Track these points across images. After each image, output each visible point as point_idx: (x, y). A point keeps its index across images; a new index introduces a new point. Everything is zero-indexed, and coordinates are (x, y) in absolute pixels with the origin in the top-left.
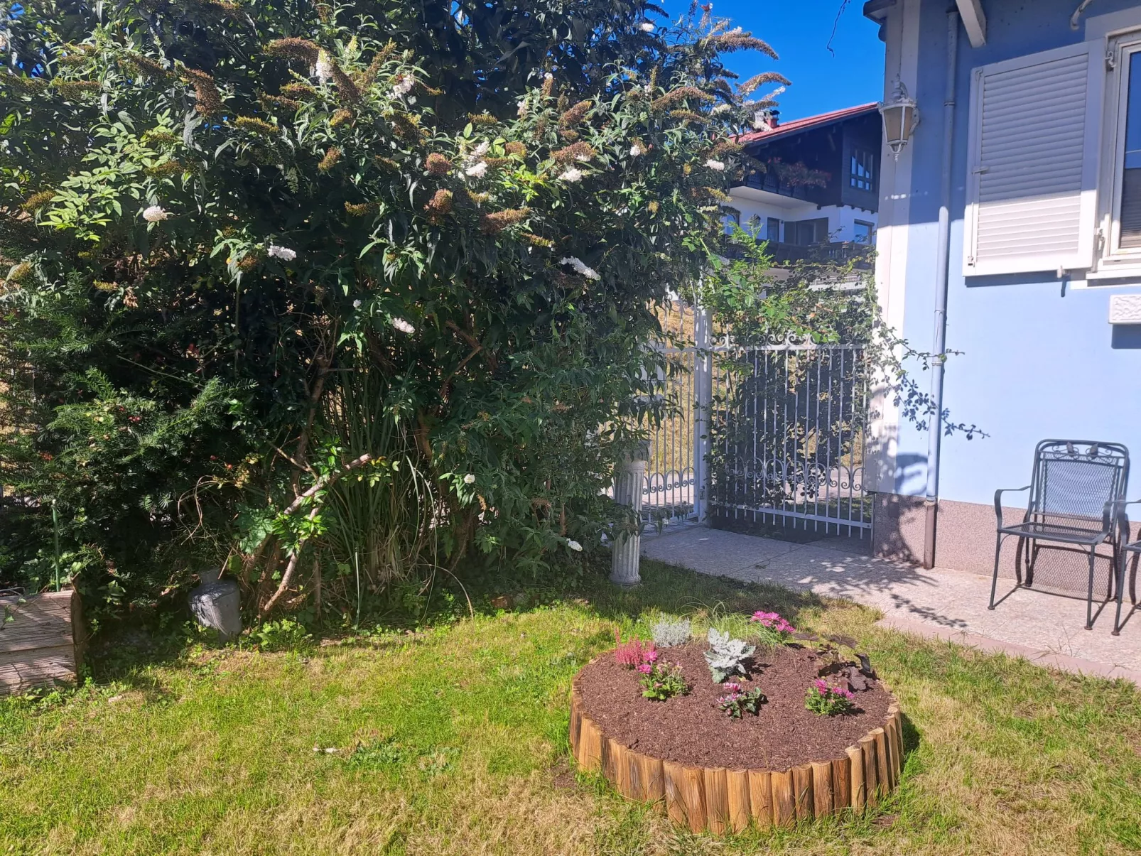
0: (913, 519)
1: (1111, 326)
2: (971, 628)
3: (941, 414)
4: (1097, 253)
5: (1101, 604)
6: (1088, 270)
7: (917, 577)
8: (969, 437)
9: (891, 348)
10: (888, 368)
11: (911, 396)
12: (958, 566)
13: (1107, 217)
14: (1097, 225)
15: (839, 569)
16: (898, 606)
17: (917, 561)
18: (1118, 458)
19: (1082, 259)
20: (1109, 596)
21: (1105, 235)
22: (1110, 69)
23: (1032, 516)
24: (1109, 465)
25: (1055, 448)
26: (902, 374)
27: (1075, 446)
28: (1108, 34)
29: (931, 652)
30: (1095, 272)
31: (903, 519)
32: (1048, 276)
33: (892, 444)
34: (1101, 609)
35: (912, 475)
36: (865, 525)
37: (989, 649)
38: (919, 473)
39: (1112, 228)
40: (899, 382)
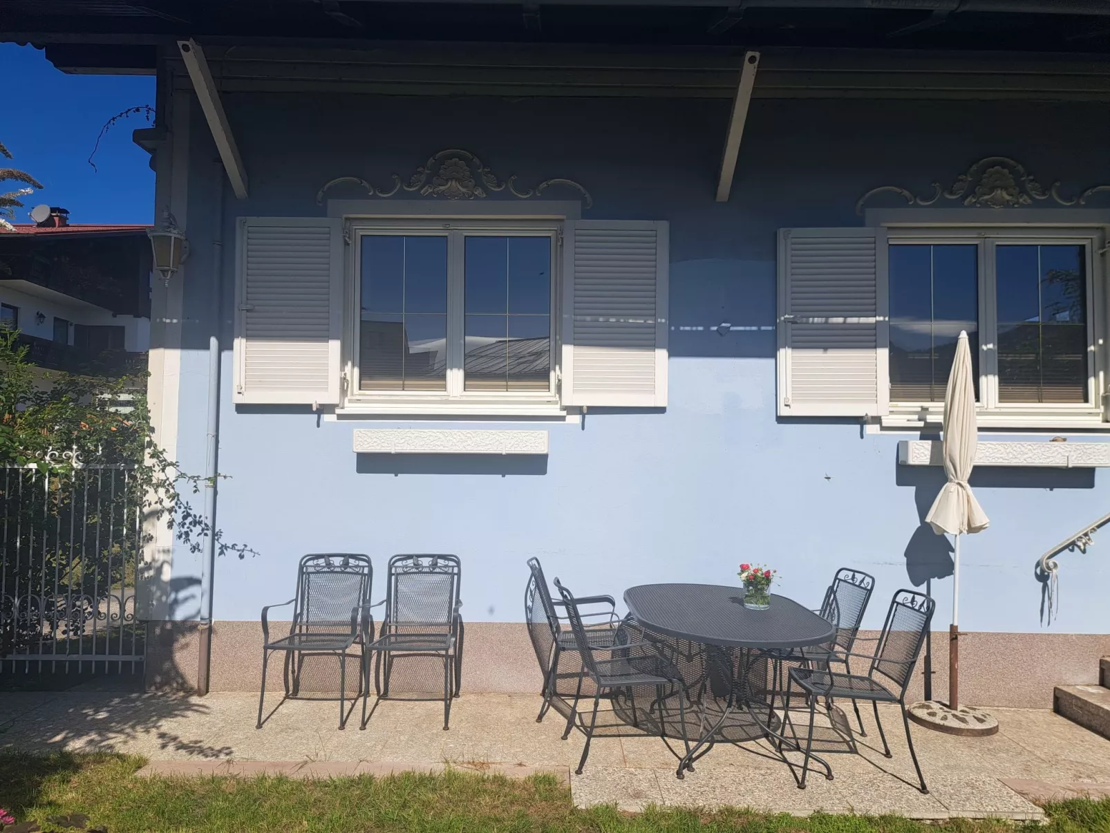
0: (187, 645)
1: (356, 454)
2: (237, 755)
3: (214, 534)
4: (344, 392)
5: (353, 701)
6: (337, 406)
7: (189, 707)
8: (241, 557)
9: (163, 470)
10: (162, 491)
11: (185, 518)
12: (231, 688)
13: (350, 364)
14: (342, 369)
15: (102, 715)
16: (164, 746)
17: (192, 689)
18: (363, 567)
19: (331, 397)
20: (361, 691)
21: (348, 377)
22: (347, 244)
23: (298, 627)
24: (357, 573)
25: (315, 562)
26: (175, 496)
27: (331, 559)
28: (345, 216)
29: (193, 792)
30: (343, 408)
31: (177, 645)
32: (304, 409)
33: (166, 568)
34: (353, 705)
35: (186, 599)
36: (137, 658)
37: (250, 773)
38: (193, 597)
39: (353, 373)
40: (173, 503)
